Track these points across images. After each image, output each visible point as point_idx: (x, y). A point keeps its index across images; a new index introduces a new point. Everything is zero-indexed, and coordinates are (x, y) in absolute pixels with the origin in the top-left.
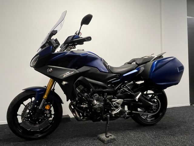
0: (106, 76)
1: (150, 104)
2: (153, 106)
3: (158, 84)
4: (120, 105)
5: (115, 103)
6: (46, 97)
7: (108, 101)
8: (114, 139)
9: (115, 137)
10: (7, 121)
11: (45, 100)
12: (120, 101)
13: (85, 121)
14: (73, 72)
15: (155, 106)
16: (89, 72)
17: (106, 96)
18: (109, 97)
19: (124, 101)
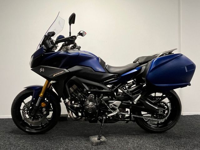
0: (102, 76)
1: (155, 108)
2: (160, 111)
3: (156, 85)
4: (117, 108)
5: (111, 104)
6: (42, 95)
7: (103, 102)
8: (104, 142)
9: (106, 140)
10: (11, 116)
11: (41, 98)
12: (117, 103)
13: (83, 121)
14: (62, 72)
15: (161, 111)
16: (82, 71)
17: (102, 97)
18: (105, 97)
19: (122, 103)
